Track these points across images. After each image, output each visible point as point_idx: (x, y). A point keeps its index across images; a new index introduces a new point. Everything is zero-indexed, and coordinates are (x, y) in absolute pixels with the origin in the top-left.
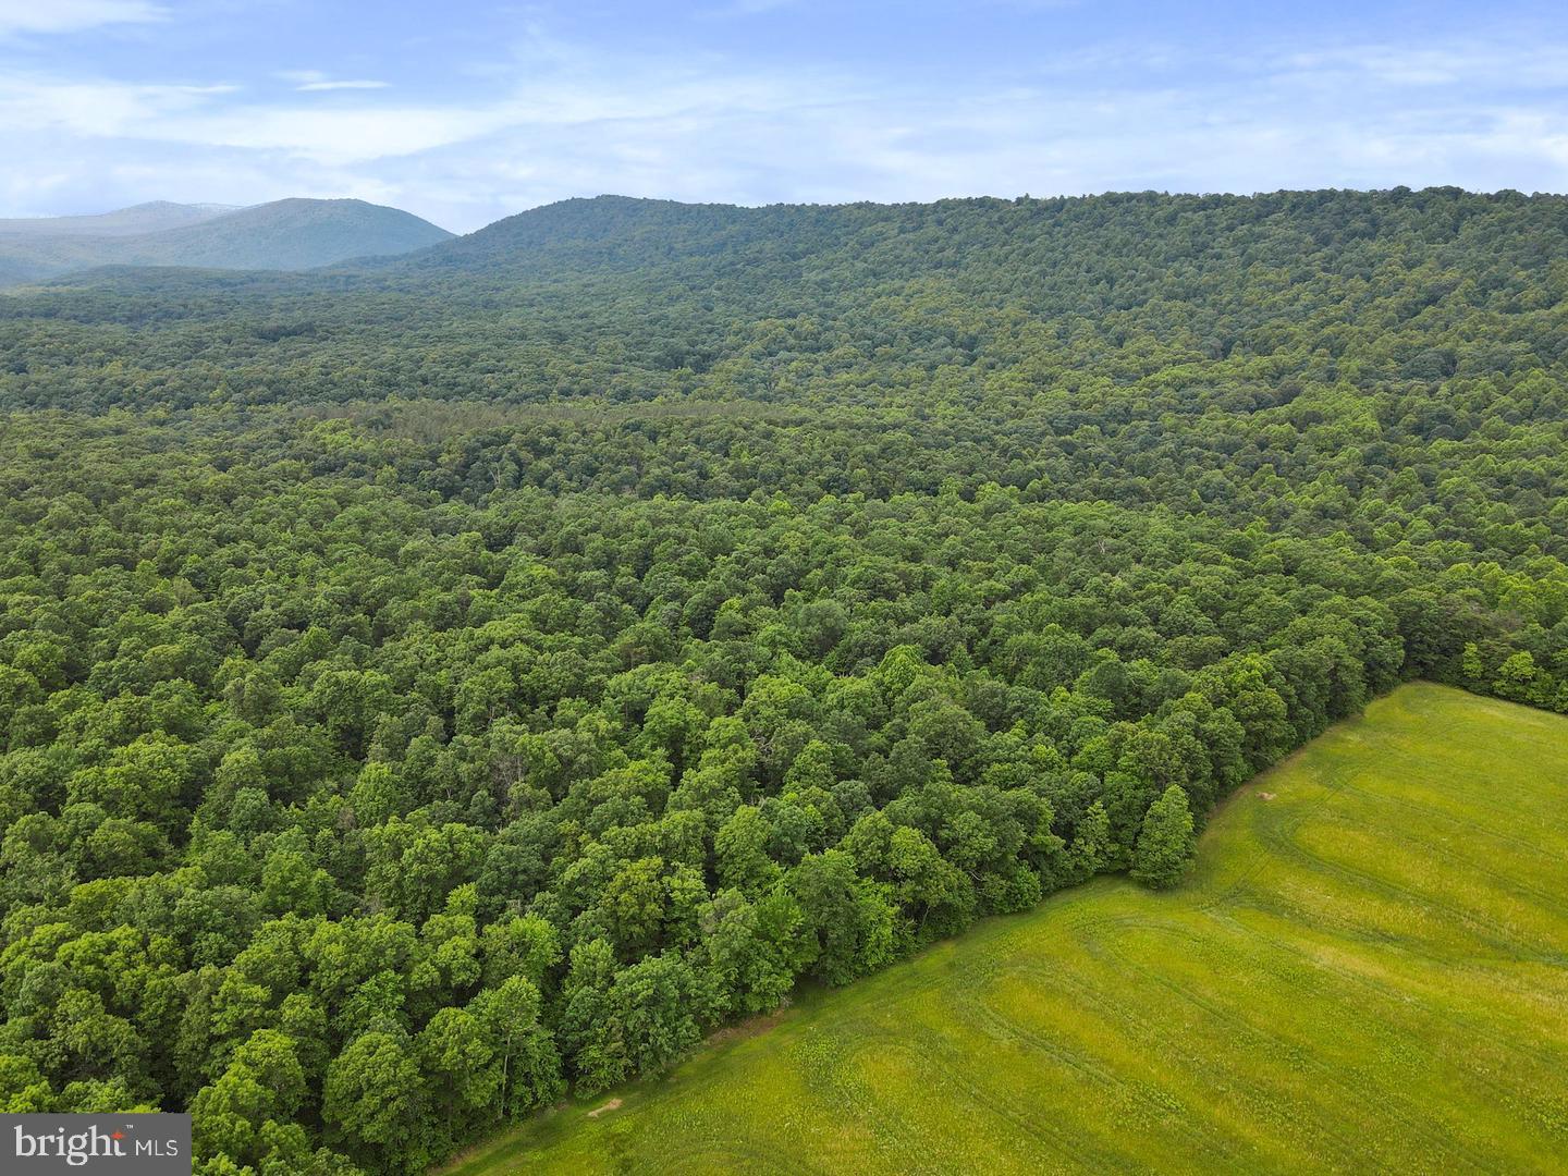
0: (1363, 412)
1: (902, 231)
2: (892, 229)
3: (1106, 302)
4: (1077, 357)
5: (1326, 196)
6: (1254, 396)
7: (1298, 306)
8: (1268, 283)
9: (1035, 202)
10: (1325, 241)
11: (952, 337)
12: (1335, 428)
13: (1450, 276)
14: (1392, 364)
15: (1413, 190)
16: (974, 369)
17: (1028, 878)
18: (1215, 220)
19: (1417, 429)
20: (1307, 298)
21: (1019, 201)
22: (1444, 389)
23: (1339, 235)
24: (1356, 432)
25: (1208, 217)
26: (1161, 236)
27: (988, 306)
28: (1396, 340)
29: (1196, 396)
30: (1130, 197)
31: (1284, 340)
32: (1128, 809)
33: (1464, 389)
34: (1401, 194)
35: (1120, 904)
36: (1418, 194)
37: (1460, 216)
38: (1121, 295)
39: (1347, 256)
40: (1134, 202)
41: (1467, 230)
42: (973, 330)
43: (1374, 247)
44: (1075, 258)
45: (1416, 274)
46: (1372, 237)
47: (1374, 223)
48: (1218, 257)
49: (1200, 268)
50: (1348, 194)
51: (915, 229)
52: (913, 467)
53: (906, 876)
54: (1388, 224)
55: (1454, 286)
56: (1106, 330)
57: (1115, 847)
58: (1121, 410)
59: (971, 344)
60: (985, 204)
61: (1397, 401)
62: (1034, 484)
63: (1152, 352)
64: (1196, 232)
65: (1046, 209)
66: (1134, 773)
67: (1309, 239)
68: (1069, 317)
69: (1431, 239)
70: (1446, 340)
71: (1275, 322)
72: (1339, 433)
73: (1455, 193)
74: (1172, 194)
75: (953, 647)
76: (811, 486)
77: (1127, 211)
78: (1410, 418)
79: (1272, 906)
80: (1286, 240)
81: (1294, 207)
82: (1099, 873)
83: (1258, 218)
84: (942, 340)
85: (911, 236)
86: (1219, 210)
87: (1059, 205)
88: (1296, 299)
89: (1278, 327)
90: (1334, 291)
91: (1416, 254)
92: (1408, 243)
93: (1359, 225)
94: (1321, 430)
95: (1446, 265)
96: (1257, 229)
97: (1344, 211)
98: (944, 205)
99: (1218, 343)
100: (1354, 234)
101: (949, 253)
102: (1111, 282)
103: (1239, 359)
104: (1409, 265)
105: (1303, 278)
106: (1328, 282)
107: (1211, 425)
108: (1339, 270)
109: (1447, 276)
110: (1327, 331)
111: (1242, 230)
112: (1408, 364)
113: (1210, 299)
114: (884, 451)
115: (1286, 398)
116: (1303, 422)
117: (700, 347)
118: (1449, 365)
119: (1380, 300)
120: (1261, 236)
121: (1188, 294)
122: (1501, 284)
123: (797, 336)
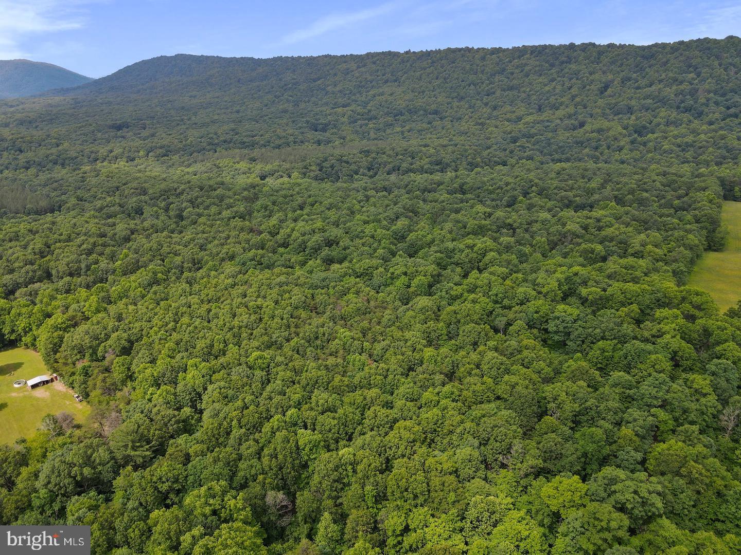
0: (616, 127)
1: (358, 67)
3: (479, 93)
4: (485, 115)
6: (570, 124)
7: (557, 91)
8: (541, 83)
9: (414, 52)
10: (552, 65)
11: (425, 111)
12: (612, 133)
13: (610, 77)
14: (608, 110)
15: (577, 45)
16: (447, 123)
19: (635, 132)
20: (559, 88)
21: (407, 53)
22: (633, 118)
23: (557, 63)
24: (620, 134)
25: (498, 57)
26: (484, 65)
27: (430, 97)
28: (604, 101)
29: (549, 126)
30: (460, 49)
31: (562, 104)
33: (641, 117)
34: (573, 45)
37: (599, 53)
38: (483, 90)
39: (565, 71)
41: (604, 60)
42: (433, 107)
43: (573, 67)
44: (455, 76)
45: (596, 76)
46: (570, 63)
47: (568, 57)
48: (513, 73)
49: (509, 78)
51: (363, 66)
54: (575, 58)
56: (487, 104)
58: (526, 133)
59: (436, 113)
60: (390, 54)
61: (622, 123)
63: (515, 112)
64: (497, 64)
67: (546, 65)
68: (469, 100)
69: (592, 63)
70: (623, 101)
71: (553, 97)
74: (475, 48)
77: (463, 56)
80: (536, 66)
81: (532, 53)
83: (519, 57)
84: (421, 112)
87: (428, 54)
88: (555, 88)
89: (556, 99)
90: (567, 84)
92: (585, 65)
93: (564, 59)
95: (605, 72)
96: (523, 62)
97: (554, 53)
99: (537, 107)
100: (563, 63)
101: (389, 76)
102: (475, 85)
103: (550, 112)
104: (591, 74)
105: (553, 80)
106: (563, 81)
108: (564, 76)
110: (577, 99)
111: (516, 62)
112: (614, 110)
113: (521, 90)
115: (582, 124)
117: (320, 121)
118: (630, 110)
119: (588, 87)
120: (526, 64)
121: (511, 88)
122: (629, 79)
123: (359, 114)
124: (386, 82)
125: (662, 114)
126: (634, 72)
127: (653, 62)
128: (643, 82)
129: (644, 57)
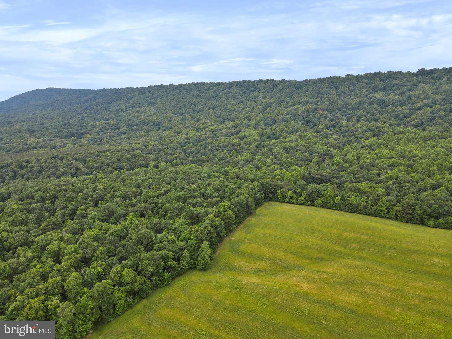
0: (256, 134)
1: (139, 95)
2: (136, 94)
3: (194, 111)
4: (187, 126)
5: (244, 82)
6: (231, 132)
7: (240, 109)
8: (233, 104)
9: (174, 85)
10: (245, 93)
11: (154, 123)
12: (249, 139)
13: (273, 100)
14: (262, 122)
15: (263, 80)
16: (160, 131)
17: (167, 275)
18: (219, 89)
19: (269, 138)
20: (242, 107)
21: (170, 85)
22: (274, 127)
23: (248, 91)
24: (254, 139)
25: (218, 88)
26: (206, 93)
27: (163, 114)
28: (262, 116)
29: (217, 134)
30: (198, 83)
31: (237, 118)
32: (194, 250)
33: (278, 127)
34: (261, 81)
35: (194, 277)
36: (264, 81)
37: (274, 86)
38: (197, 109)
39: (250, 96)
40: (199, 85)
41: (276, 89)
42: (159, 121)
43: (256, 94)
44: (185, 100)
45: (265, 100)
46: (255, 91)
47: (256, 88)
48: (221, 98)
49: (217, 101)
50: (249, 81)
51: (143, 94)
52: (141, 160)
53: (127, 284)
54: (259, 88)
55: (274, 102)
56: (194, 118)
57: (192, 261)
58: (198, 139)
59: (159, 124)
60: (161, 86)
61: (263, 131)
62: (175, 161)
63: (206, 123)
64: (215, 92)
65: (177, 87)
66: (195, 240)
67: (241, 92)
68: (185, 115)
69: (268, 92)
70: (273, 116)
71: (235, 113)
72: (250, 140)
73: (272, 80)
75: (147, 211)
76: (111, 169)
77: (198, 87)
78: (267, 135)
79: (233, 268)
80: (236, 93)
81: (238, 84)
82: (188, 269)
83: (229, 88)
84: (151, 124)
85: (142, 96)
86: (220, 86)
87: (180, 86)
89: (236, 115)
90: (248, 105)
91: (265, 95)
92: (263, 93)
93: (252, 89)
94: (246, 140)
95: (272, 97)
96: (229, 90)
97: (249, 85)
98: (150, 87)
99: (222, 120)
100: (251, 91)
101: (152, 100)
102: (195, 105)
103: (227, 123)
104: (264, 98)
105: (241, 102)
106: (246, 103)
107: (221, 141)
108: (248, 100)
109: (272, 100)
110: (247, 115)
111: (226, 91)
112: (265, 122)
113: (219, 108)
114: (132, 157)
115: (238, 132)
116: (242, 138)
117: (79, 131)
118: (274, 122)
119: (258, 107)
120: (230, 92)
121: (214, 108)
122: (283, 101)
123: (110, 126)
124: (149, 104)
125: (290, 126)
126: (288, 97)
127: (300, 90)
128: (291, 103)
129: (297, 88)
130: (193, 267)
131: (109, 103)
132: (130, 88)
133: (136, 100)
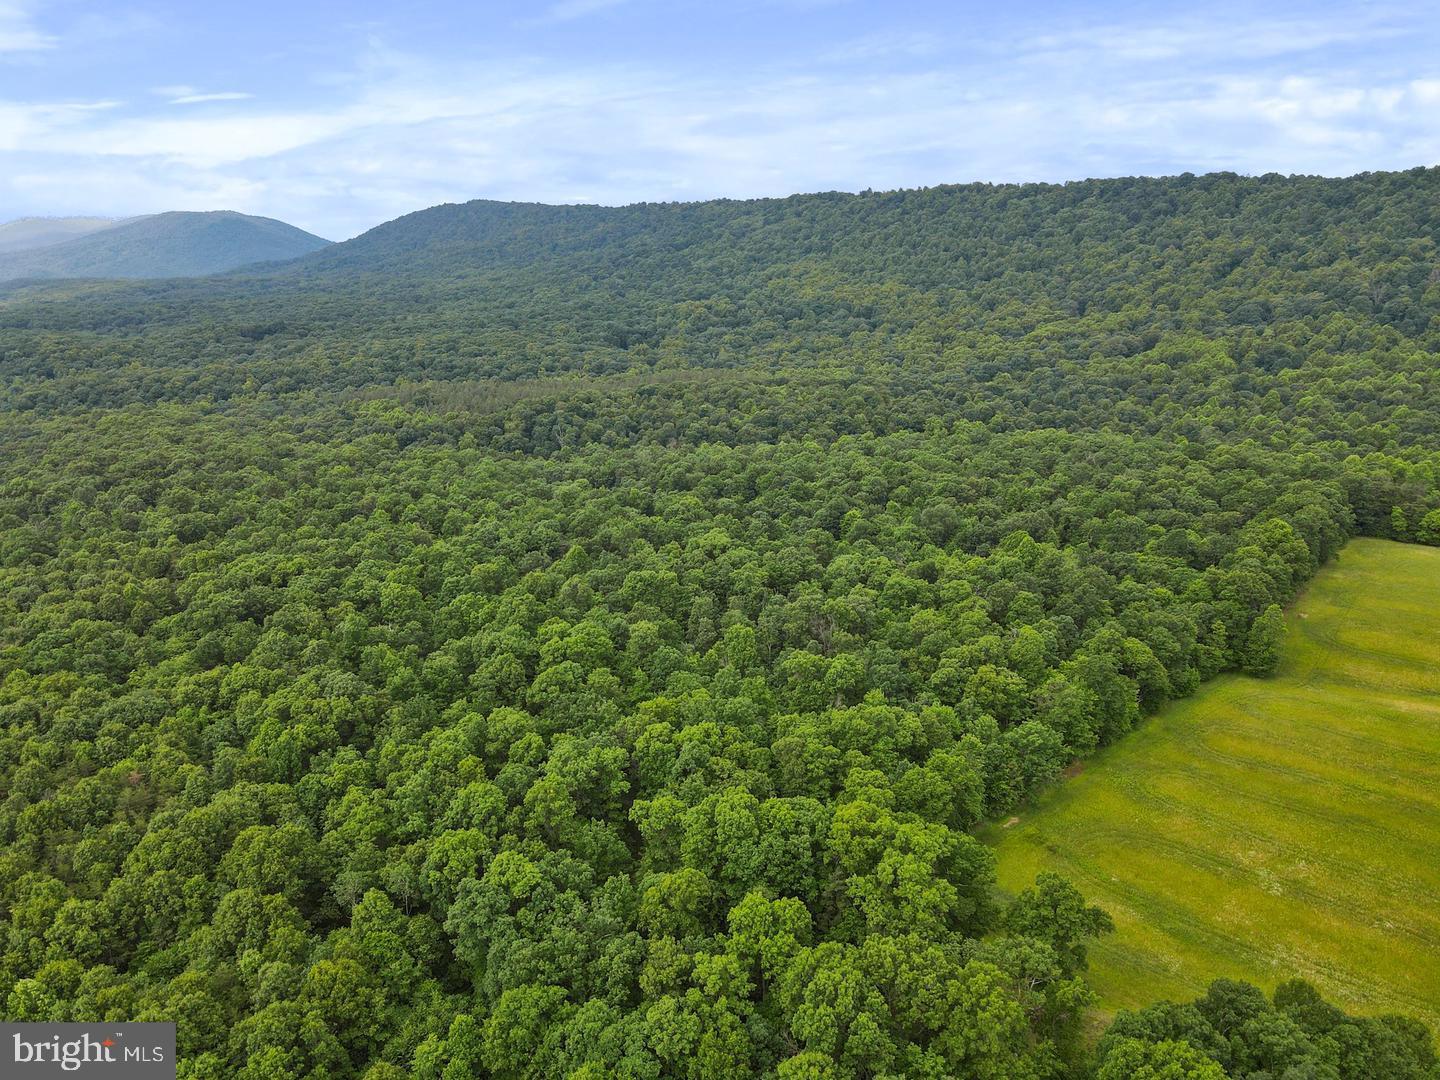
0: (1216, 351)
1: (767, 222)
2: (758, 220)
3: (969, 275)
4: (963, 321)
5: (1128, 182)
6: (1125, 343)
7: (1129, 272)
8: (1100, 254)
9: (877, 194)
10: (1136, 219)
11: (849, 309)
12: (1201, 364)
13: (1246, 243)
14: (1221, 315)
15: (1197, 175)
16: (879, 334)
17: (1192, 674)
18: (1039, 205)
19: (1259, 363)
20: (1134, 265)
21: (864, 194)
22: (1269, 331)
23: (1146, 214)
24: (1219, 366)
25: (1033, 202)
26: (997, 219)
27: (870, 282)
28: (1219, 295)
29: (1078, 346)
30: (961, 188)
31: (1128, 299)
32: (1237, 624)
33: (1285, 331)
34: (1187, 179)
36: (1201, 178)
37: (1240, 195)
38: (980, 269)
39: (1158, 230)
40: (966, 192)
41: (1248, 207)
42: (867, 302)
43: (1178, 222)
44: (934, 239)
45: (1218, 242)
46: (1173, 214)
47: (1172, 202)
48: (1051, 234)
49: (1039, 245)
50: (1144, 180)
51: (776, 221)
52: (896, 411)
53: (1139, 669)
54: (1185, 204)
55: (1251, 251)
56: (977, 297)
57: (1230, 652)
58: (1022, 360)
59: (868, 313)
60: (833, 197)
61: (1238, 342)
62: (998, 417)
63: (1024, 314)
64: (1026, 216)
65: (890, 200)
66: (1236, 600)
67: (1123, 218)
68: (943, 288)
69: (1221, 214)
70: (1259, 294)
71: (1115, 285)
72: (1205, 368)
73: (1231, 177)
74: (995, 184)
77: (964, 200)
78: (1253, 354)
79: (1343, 681)
80: (1103, 220)
81: (1102, 193)
83: (1074, 202)
84: (842, 312)
85: (775, 227)
86: (1040, 197)
87: (898, 198)
88: (1126, 266)
89: (1120, 289)
90: (1154, 258)
91: (1212, 227)
92: (1203, 218)
93: (1162, 205)
94: (1192, 366)
95: (1238, 234)
96: (1078, 212)
97: (1145, 194)
98: (796, 199)
99: (1075, 304)
100: (1158, 213)
101: (815, 239)
102: (968, 258)
103: (1098, 315)
104: (1210, 236)
105: (1127, 249)
106: (1148, 252)
107: (1098, 368)
108: (1152, 242)
109: (1244, 243)
110: (1162, 290)
111: (1065, 212)
112: (1235, 313)
113: (1056, 268)
115: (1150, 344)
116: (1176, 361)
118: (1267, 314)
119: (1195, 264)
120: (1083, 217)
121: (1036, 266)
122: (1287, 248)
123: (717, 314)
124: (809, 250)
125: (1332, 326)
126: (1303, 234)
127: (1345, 211)
128: (1315, 254)
129: (1331, 202)
130: (1235, 668)
131: (678, 248)
132: (725, 202)
133: (764, 239)
